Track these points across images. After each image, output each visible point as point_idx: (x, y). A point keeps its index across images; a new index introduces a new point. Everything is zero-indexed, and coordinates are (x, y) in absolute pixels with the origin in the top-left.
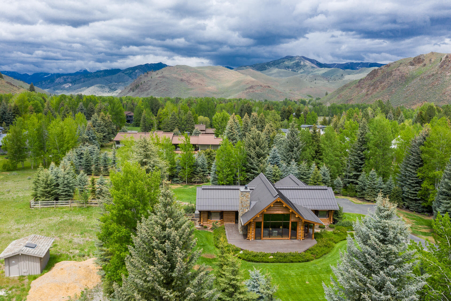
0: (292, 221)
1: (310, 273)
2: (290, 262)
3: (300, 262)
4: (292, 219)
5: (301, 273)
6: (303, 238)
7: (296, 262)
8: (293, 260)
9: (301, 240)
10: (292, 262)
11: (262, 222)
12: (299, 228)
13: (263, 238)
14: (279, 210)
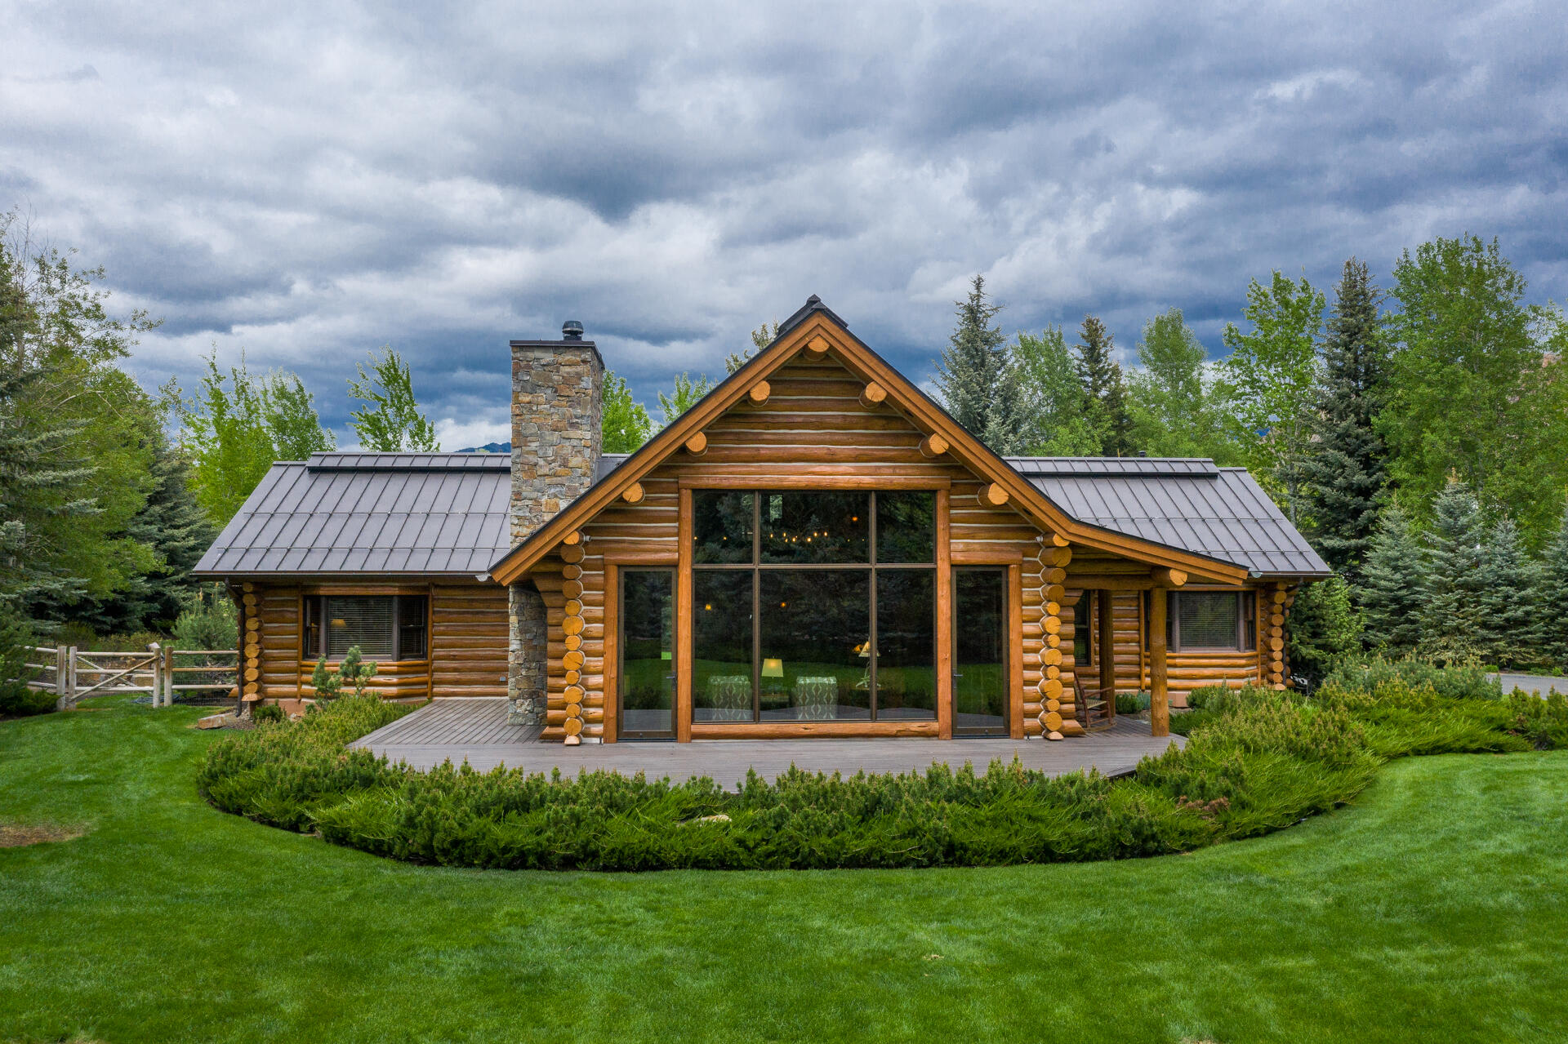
0: (959, 558)
1: (1209, 943)
2: (932, 862)
3: (1047, 854)
4: (958, 544)
5: (1072, 939)
6: (1073, 724)
7: (1002, 857)
8: (961, 836)
9: (1055, 735)
10: (954, 855)
11: (675, 565)
12: (1029, 628)
13: (695, 728)
14: (832, 459)
